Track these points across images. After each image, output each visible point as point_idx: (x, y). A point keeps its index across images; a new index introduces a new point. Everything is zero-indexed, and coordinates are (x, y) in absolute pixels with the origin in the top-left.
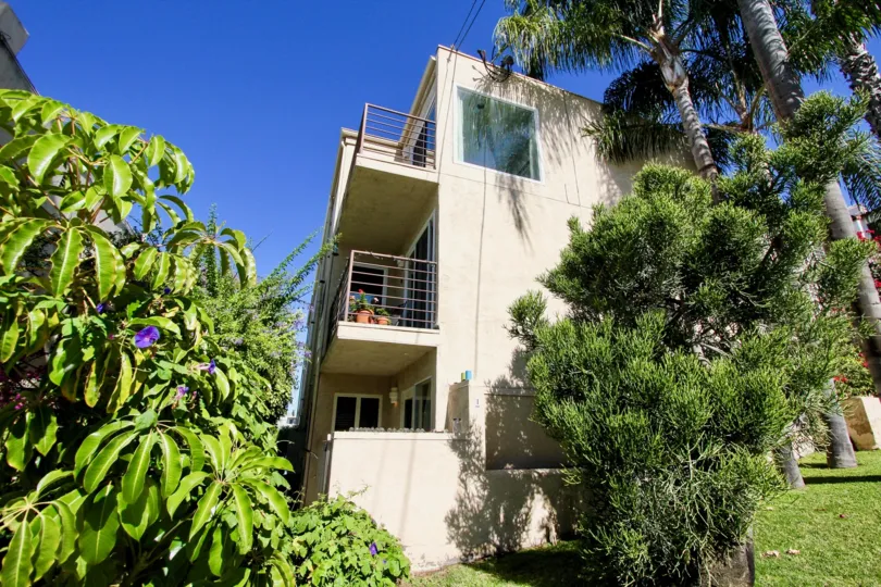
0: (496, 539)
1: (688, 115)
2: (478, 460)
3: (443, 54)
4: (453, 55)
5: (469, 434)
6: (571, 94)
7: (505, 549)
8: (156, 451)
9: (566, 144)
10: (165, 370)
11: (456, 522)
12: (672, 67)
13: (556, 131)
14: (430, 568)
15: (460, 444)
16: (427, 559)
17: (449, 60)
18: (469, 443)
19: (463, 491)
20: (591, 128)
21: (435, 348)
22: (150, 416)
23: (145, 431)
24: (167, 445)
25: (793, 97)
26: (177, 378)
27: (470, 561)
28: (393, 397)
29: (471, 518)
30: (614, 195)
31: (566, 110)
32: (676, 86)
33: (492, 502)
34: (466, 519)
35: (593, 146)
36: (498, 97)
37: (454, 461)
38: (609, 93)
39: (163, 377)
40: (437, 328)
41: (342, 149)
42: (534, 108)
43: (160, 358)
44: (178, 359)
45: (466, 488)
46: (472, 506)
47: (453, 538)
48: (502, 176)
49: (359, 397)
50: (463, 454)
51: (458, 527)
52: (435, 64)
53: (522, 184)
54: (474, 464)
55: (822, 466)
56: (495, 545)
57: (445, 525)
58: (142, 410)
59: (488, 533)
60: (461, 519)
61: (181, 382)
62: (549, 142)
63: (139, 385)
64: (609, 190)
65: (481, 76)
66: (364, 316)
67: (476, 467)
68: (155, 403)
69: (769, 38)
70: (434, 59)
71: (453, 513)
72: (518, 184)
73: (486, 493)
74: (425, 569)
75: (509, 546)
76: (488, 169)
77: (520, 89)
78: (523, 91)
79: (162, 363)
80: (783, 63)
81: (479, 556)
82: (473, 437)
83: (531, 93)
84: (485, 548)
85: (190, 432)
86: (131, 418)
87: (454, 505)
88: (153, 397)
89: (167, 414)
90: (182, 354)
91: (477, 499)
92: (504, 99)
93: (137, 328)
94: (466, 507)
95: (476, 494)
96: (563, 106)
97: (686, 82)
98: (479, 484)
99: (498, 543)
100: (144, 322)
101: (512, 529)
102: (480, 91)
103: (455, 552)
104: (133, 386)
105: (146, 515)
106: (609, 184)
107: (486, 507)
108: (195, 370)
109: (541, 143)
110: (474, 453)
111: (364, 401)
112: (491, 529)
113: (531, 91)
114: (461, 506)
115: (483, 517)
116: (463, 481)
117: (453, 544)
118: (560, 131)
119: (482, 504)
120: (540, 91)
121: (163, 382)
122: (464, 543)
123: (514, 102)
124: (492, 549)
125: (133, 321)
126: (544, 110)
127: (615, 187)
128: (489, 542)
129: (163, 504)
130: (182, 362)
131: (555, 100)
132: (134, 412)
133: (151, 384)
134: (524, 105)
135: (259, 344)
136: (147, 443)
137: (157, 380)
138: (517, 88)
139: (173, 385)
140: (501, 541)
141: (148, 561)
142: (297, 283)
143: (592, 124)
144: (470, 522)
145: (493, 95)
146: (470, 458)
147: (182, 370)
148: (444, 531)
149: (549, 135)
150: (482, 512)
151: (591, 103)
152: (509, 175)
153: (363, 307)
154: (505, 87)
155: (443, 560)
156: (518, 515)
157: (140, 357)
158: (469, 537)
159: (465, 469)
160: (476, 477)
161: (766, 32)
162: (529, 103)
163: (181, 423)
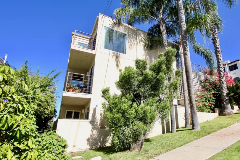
0: (100, 144)
1: (164, 40)
2: (97, 126)
3: (101, 16)
4: (104, 16)
5: (95, 120)
6: (139, 29)
7: (102, 147)
8: (7, 118)
9: (135, 44)
10: (9, 105)
11: (89, 140)
12: (162, 26)
13: (132, 40)
14: (81, 151)
15: (92, 122)
16: (81, 149)
17: (102, 18)
18: (95, 122)
19: (92, 133)
20: (143, 40)
21: (91, 99)
22: (6, 112)
23: (5, 114)
24: (9, 117)
25: (185, 40)
26: (11, 107)
27: (92, 149)
28: (83, 111)
29: (93, 139)
30: (147, 59)
31: (136, 35)
32: (163, 32)
33: (99, 136)
34: (92, 140)
35: (143, 45)
36: (116, 30)
37: (90, 126)
38: (150, 30)
39: (8, 106)
40: (92, 94)
41: (72, 38)
42: (127, 33)
43: (8, 103)
44: (11, 103)
45: (93, 133)
46: (94, 137)
47: (88, 144)
48: (114, 52)
49: (73, 111)
50: (93, 125)
51: (90, 142)
52: (98, 18)
53: (120, 54)
54: (96, 127)
55: (184, 128)
56: (99, 145)
57: (87, 141)
58: (4, 111)
59: (98, 143)
60: (91, 140)
61: (12, 107)
62: (130, 43)
63: (4, 108)
64: (145, 58)
65: (112, 23)
66: (71, 90)
67: (96, 128)
68: (7, 110)
69: (182, 24)
70: (98, 17)
71: (89, 138)
72: (119, 55)
73: (98, 134)
74: (80, 151)
75: (103, 146)
76: (111, 51)
77: (123, 27)
78: (124, 28)
79: (8, 104)
80: (184, 31)
81: (95, 148)
82: (96, 121)
83: (126, 29)
84: (96, 146)
85: (13, 115)
86: (3, 113)
87: (89, 137)
88: (6, 109)
89: (9, 112)
90: (12, 102)
91: (95, 135)
92: (118, 30)
93: (4, 99)
94: (92, 137)
95: (95, 134)
96: (136, 33)
97: (165, 31)
98: (96, 132)
99: (100, 145)
100: (5, 97)
101: (104, 142)
102: (111, 28)
103: (88, 147)
104: (3, 108)
105: (5, 127)
106: (146, 56)
107: (98, 137)
108: (15, 105)
109: (127, 44)
110: (96, 125)
111: (75, 112)
112: (99, 142)
113: (126, 28)
114: (91, 137)
115: (97, 139)
116: (92, 131)
117: (88, 145)
118: (133, 40)
119: (97, 136)
120: (129, 28)
121: (8, 107)
122: (91, 145)
123: (121, 31)
124: (98, 146)
125: (3, 97)
126: (130, 34)
127: (148, 56)
128: (98, 145)
129: (8, 125)
130: (12, 104)
131: (133, 31)
132: (3, 112)
133: (6, 107)
134: (124, 32)
135: (39, 97)
136: (5, 116)
137: (7, 107)
138: (122, 27)
139: (10, 108)
140: (101, 145)
141: (5, 136)
142: (51, 81)
143: (144, 38)
144: (93, 140)
145: (115, 29)
146: (95, 126)
147: (12, 105)
148: (86, 142)
149: (130, 42)
150: (96, 138)
151: (144, 32)
152: (116, 52)
153: (71, 88)
154: (119, 27)
155: (85, 149)
156: (106, 139)
157: (4, 103)
158: (93, 144)
159: (93, 128)
160: (96, 130)
161: (182, 22)
162: (125, 31)
163: (11, 113)
